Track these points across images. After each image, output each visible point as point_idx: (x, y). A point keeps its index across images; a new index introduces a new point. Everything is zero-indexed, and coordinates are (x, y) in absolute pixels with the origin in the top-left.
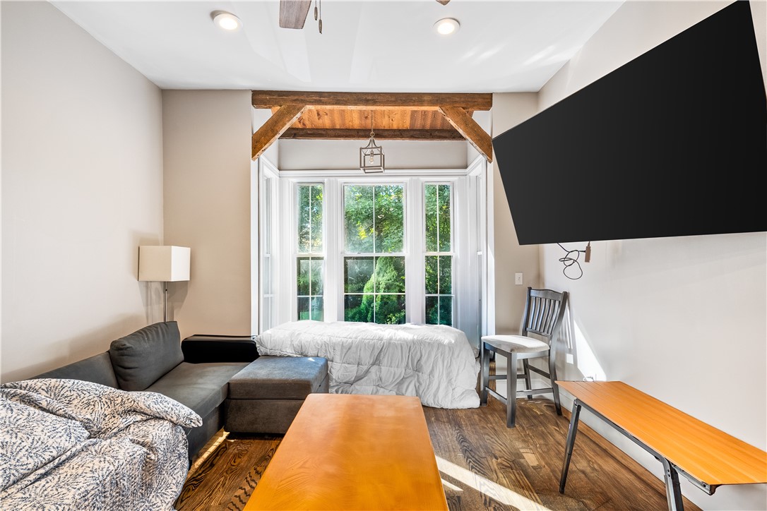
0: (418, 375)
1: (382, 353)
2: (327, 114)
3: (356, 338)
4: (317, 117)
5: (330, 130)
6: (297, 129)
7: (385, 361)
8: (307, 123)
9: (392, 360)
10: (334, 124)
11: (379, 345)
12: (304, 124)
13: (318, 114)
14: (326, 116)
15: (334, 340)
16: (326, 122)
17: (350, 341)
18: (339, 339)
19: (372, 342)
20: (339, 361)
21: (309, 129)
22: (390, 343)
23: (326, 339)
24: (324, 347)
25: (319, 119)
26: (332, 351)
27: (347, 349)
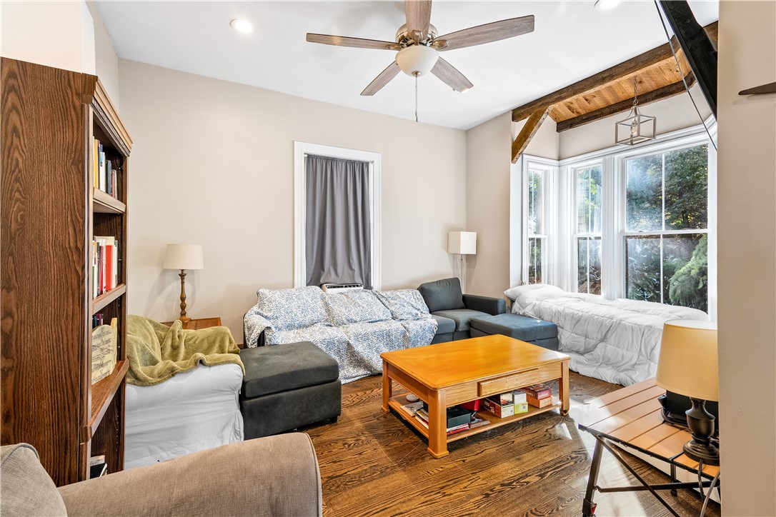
0: (650, 365)
1: (610, 332)
2: (595, 97)
3: (587, 313)
4: (586, 102)
5: (605, 108)
6: (573, 118)
7: (612, 339)
8: (580, 110)
9: (619, 340)
10: (607, 102)
11: (608, 323)
12: (578, 113)
13: (587, 100)
14: (595, 99)
15: (566, 311)
16: (598, 103)
17: (580, 314)
18: (571, 311)
19: (601, 319)
20: (568, 330)
21: (584, 115)
22: (619, 323)
23: (560, 309)
24: (557, 315)
25: (589, 103)
26: (563, 319)
27: (577, 320)
